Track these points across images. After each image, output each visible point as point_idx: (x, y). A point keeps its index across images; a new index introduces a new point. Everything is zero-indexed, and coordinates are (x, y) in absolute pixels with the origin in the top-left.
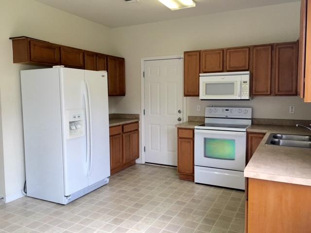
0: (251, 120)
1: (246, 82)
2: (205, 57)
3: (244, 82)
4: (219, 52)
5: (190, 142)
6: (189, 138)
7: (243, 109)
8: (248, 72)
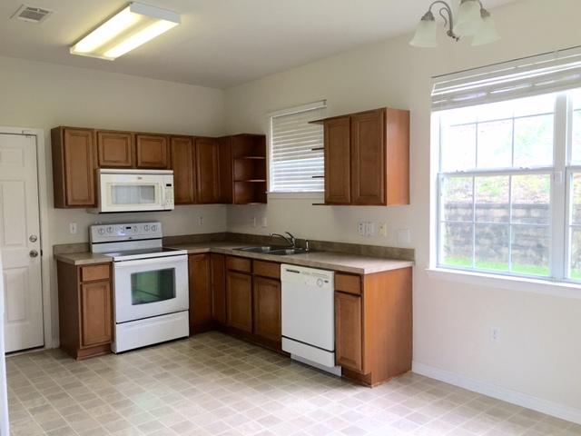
0: (161, 240)
1: (170, 185)
2: (103, 142)
3: (168, 185)
4: (125, 136)
5: (105, 287)
6: (101, 280)
7: (152, 224)
8: (172, 172)
